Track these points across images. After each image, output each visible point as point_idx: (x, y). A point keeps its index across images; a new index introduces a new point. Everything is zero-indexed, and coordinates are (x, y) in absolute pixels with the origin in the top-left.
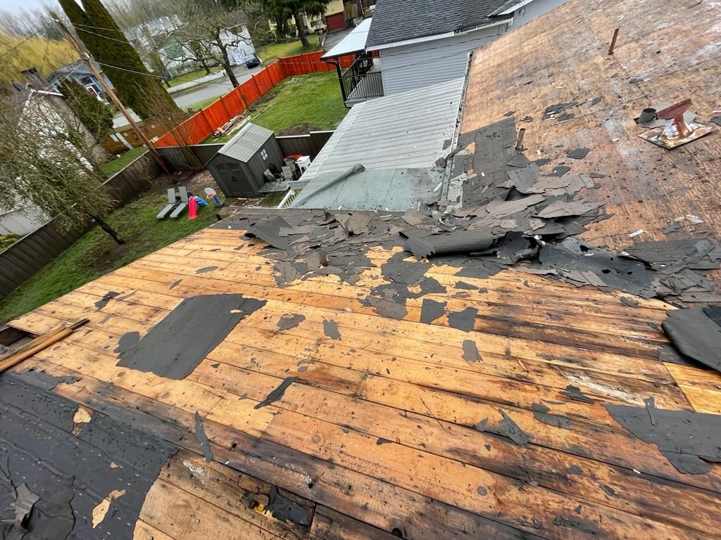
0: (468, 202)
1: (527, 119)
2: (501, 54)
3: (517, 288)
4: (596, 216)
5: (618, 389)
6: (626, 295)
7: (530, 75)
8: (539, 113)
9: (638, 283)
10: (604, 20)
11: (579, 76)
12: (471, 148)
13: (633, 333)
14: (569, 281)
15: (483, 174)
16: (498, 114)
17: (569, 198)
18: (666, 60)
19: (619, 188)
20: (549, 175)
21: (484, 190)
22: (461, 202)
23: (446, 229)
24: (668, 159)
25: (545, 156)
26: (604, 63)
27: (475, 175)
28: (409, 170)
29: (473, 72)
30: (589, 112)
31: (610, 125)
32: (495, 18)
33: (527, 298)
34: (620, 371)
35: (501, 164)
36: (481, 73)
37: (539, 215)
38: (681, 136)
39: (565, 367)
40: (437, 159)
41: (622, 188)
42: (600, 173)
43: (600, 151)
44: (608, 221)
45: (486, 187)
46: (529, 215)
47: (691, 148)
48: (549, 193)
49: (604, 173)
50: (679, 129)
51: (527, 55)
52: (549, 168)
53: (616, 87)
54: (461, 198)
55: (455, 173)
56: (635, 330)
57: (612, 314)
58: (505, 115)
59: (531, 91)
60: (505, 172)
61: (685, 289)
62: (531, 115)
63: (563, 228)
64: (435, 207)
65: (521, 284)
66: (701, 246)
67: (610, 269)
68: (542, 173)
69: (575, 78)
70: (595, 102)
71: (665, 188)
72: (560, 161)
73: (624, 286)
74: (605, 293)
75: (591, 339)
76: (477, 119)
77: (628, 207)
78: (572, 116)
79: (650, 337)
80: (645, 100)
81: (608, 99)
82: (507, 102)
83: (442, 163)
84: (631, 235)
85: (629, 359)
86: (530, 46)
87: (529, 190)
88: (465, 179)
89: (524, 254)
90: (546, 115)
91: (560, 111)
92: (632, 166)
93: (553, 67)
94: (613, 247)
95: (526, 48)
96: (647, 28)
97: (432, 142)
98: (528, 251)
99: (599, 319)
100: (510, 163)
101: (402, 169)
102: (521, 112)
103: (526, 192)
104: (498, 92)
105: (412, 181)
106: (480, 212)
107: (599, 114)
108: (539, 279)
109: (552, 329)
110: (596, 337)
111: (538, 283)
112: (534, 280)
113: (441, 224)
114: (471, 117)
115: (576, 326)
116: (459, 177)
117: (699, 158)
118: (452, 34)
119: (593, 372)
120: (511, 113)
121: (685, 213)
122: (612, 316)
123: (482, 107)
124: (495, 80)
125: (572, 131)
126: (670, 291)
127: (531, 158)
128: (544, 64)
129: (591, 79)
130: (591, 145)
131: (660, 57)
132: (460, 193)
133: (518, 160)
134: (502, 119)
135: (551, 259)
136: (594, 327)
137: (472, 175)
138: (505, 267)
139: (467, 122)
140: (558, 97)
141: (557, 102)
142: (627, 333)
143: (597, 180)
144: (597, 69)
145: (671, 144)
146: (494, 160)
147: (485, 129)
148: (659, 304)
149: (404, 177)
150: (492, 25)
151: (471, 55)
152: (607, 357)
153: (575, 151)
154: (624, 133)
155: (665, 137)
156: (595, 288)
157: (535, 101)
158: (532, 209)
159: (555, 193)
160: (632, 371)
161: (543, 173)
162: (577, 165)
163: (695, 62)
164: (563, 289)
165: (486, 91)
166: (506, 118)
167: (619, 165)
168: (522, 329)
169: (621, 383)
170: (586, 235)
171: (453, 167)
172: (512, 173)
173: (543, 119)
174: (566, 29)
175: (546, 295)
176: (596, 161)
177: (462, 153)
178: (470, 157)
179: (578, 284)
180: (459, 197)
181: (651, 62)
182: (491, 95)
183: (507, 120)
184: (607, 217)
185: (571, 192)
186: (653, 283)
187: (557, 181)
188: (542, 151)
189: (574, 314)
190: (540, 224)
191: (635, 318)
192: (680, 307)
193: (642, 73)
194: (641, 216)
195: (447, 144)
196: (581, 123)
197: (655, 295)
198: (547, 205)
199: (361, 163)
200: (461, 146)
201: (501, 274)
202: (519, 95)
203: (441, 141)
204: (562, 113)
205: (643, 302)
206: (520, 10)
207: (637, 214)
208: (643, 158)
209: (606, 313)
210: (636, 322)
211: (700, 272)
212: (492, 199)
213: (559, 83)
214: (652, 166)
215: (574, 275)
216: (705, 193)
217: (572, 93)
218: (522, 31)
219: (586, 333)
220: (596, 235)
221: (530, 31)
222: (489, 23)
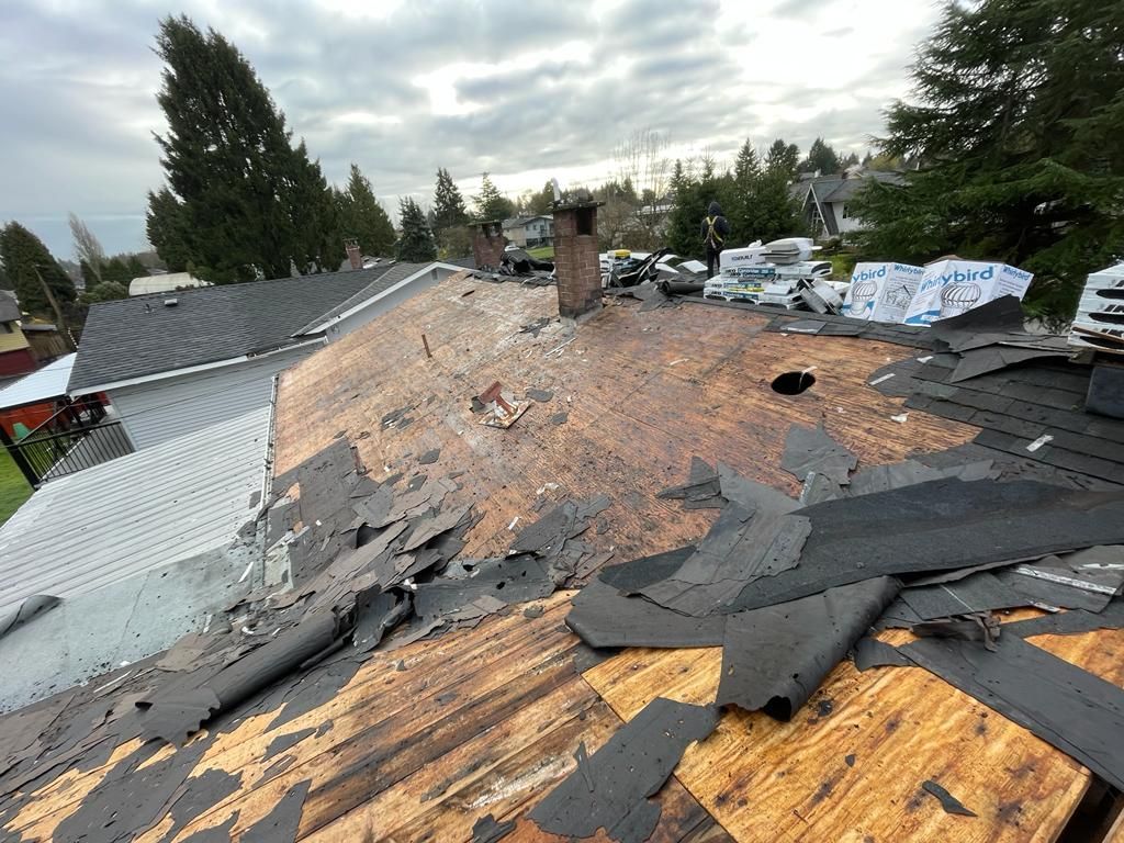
0: (302, 574)
1: (364, 435)
2: (317, 373)
3: (388, 683)
4: (470, 521)
5: (542, 765)
6: (529, 605)
7: (355, 388)
8: (376, 425)
9: (537, 581)
10: (415, 330)
11: (407, 380)
12: (295, 492)
13: (545, 654)
14: (462, 624)
15: (319, 523)
16: (325, 438)
17: (435, 512)
18: (476, 355)
19: (480, 480)
20: (406, 493)
21: (324, 546)
22: (290, 580)
23: (259, 640)
24: (510, 437)
25: (396, 471)
26: (427, 366)
27: (307, 528)
28: (182, 565)
29: (282, 396)
30: (427, 412)
31: (451, 420)
32: (302, 337)
33: (403, 694)
34: (540, 730)
35: (342, 499)
36: (293, 396)
37: (405, 549)
38: (511, 415)
39: (467, 787)
40: (240, 526)
41: (484, 479)
42: (457, 471)
43: (450, 448)
44: (483, 521)
45: (327, 540)
46: (392, 556)
47: (522, 421)
48: (411, 514)
49: (462, 470)
50: (506, 409)
51: (346, 368)
52: (403, 483)
53: (444, 383)
54: (289, 573)
55: (273, 538)
56: (545, 649)
57: (517, 643)
58: (336, 437)
59: (360, 404)
60: (350, 509)
61: (576, 564)
62: (367, 429)
63: (438, 553)
64: (243, 610)
65: (394, 672)
66: (568, 511)
67: (503, 580)
68: (395, 494)
69: (404, 383)
70: (430, 401)
71: (518, 465)
72: (414, 471)
73: (525, 593)
74: (507, 616)
75: (498, 702)
76: (298, 451)
77: (495, 498)
78: (411, 420)
79: (561, 647)
80: (472, 390)
81: (441, 396)
82: (334, 421)
83: (249, 530)
84: (510, 528)
85: (546, 699)
86: (349, 360)
87: (386, 521)
88: (292, 541)
89: (391, 617)
90: (384, 426)
91: (398, 418)
92: (484, 454)
93: (378, 377)
94: (499, 550)
95: (344, 363)
96: (453, 334)
97: (229, 502)
98: (396, 610)
99: (504, 661)
100: (354, 495)
101: (165, 567)
102: (354, 428)
103: (383, 525)
104: (320, 413)
105: (189, 581)
106: (318, 583)
107: (437, 412)
108: (421, 648)
109: (443, 726)
110: (504, 693)
111: (419, 654)
112: (414, 653)
113: (249, 636)
114: (287, 451)
115: (477, 694)
116: (281, 542)
117: (531, 429)
118: (245, 359)
119: (508, 760)
120: (342, 433)
121: (543, 484)
122: (518, 646)
123: (301, 434)
124: (313, 400)
125: (416, 435)
126: (566, 573)
127: (379, 479)
128: (368, 375)
129: (420, 381)
130: (440, 445)
131: (470, 353)
132: (287, 566)
133: (364, 486)
134: (332, 443)
135: (432, 605)
136: (499, 679)
137: (302, 529)
138: (368, 655)
139: (282, 458)
140: (393, 405)
141: (392, 410)
142: (538, 660)
143: (457, 480)
144: (422, 370)
145: (507, 423)
146: (331, 497)
147: (311, 461)
148: (562, 596)
149: (168, 581)
150: (301, 344)
151: (277, 379)
152: (521, 718)
153: (425, 457)
154: (465, 423)
155: (498, 418)
156: (495, 616)
157: (368, 414)
158: (396, 544)
159: (419, 512)
160: (553, 718)
161: (398, 492)
162: (434, 470)
163: (496, 354)
164: (456, 642)
165: (303, 415)
166: (336, 440)
167: (472, 456)
168: (396, 762)
169: (545, 751)
170: (468, 550)
171: (269, 529)
172: (359, 507)
173: (382, 431)
174: (382, 341)
175: (432, 668)
176: (449, 459)
177: (282, 502)
178: (296, 504)
179: (473, 623)
180: (286, 572)
181: (465, 358)
182: (312, 418)
183: (339, 443)
184: (481, 517)
185: (435, 502)
186: (549, 573)
187: (418, 496)
188: (390, 467)
189: (474, 675)
190: (408, 560)
191: (543, 632)
192: (581, 587)
193: (462, 367)
194: (511, 503)
195: (255, 498)
196: (422, 425)
197: (554, 586)
198: (413, 531)
199: (50, 593)
200: (277, 494)
201: (362, 673)
202: (347, 411)
203: (247, 497)
204: (401, 419)
205: (548, 603)
206: (332, 328)
207: (506, 502)
208: (490, 442)
209: (511, 646)
210: (544, 637)
211: (578, 538)
212: (336, 555)
213: (389, 390)
214: (500, 448)
215: (468, 612)
216: (550, 459)
217: (405, 398)
218: (336, 346)
219: (491, 696)
220: (477, 544)
221: (345, 346)
222: (296, 343)
